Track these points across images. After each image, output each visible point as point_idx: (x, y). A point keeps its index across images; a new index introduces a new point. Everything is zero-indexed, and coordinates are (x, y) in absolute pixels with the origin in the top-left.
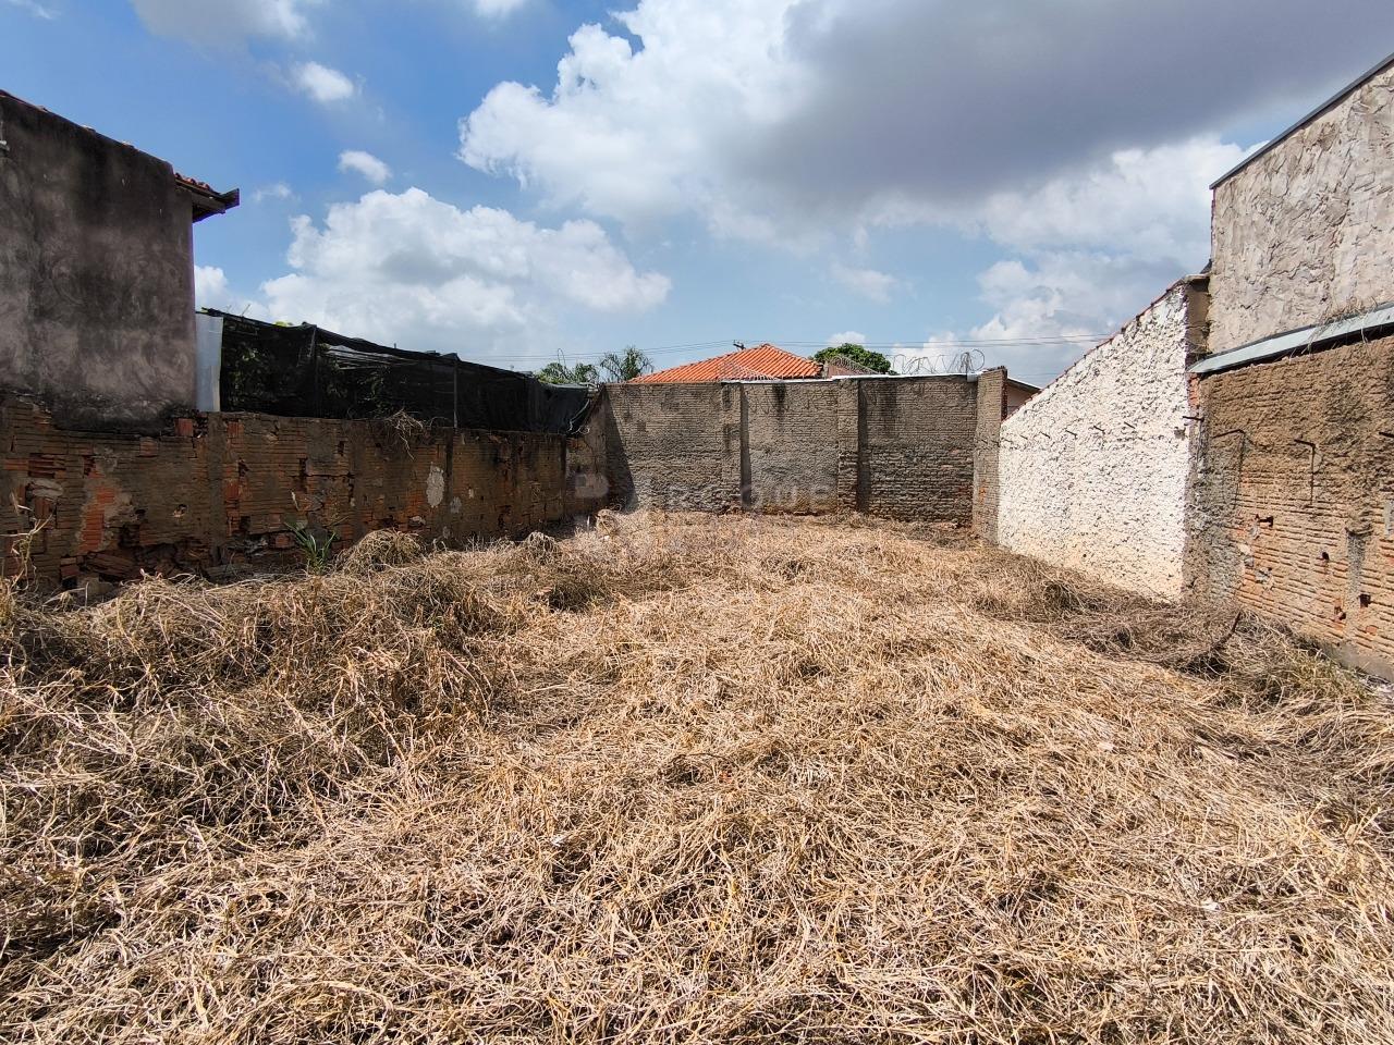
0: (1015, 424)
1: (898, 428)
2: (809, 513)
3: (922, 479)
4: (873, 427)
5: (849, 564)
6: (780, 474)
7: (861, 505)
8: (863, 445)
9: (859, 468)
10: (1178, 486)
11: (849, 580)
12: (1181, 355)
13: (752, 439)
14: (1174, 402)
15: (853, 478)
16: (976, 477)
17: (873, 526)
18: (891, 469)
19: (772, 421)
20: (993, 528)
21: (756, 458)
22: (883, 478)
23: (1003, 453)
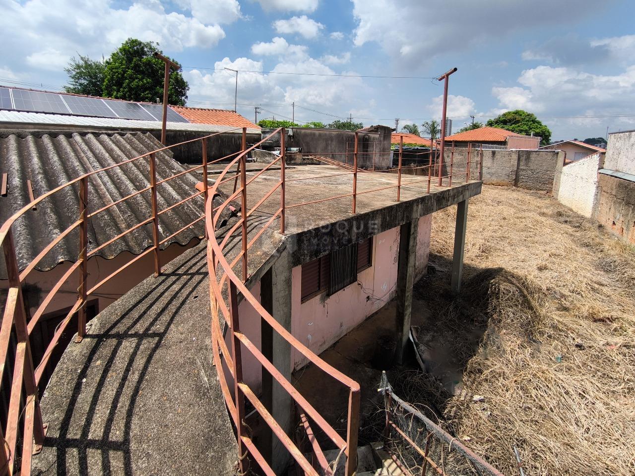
0: (565, 168)
1: (530, 164)
2: (499, 185)
3: (537, 179)
4: (522, 163)
5: (511, 202)
6: (492, 174)
7: (516, 185)
8: (518, 168)
9: (516, 174)
10: (593, 194)
11: (511, 206)
12: (597, 167)
13: (484, 164)
14: (595, 178)
15: (514, 177)
16: (555, 179)
17: (519, 191)
18: (527, 175)
19: (490, 160)
20: (557, 195)
21: (484, 170)
22: (524, 178)
23: (562, 175)
